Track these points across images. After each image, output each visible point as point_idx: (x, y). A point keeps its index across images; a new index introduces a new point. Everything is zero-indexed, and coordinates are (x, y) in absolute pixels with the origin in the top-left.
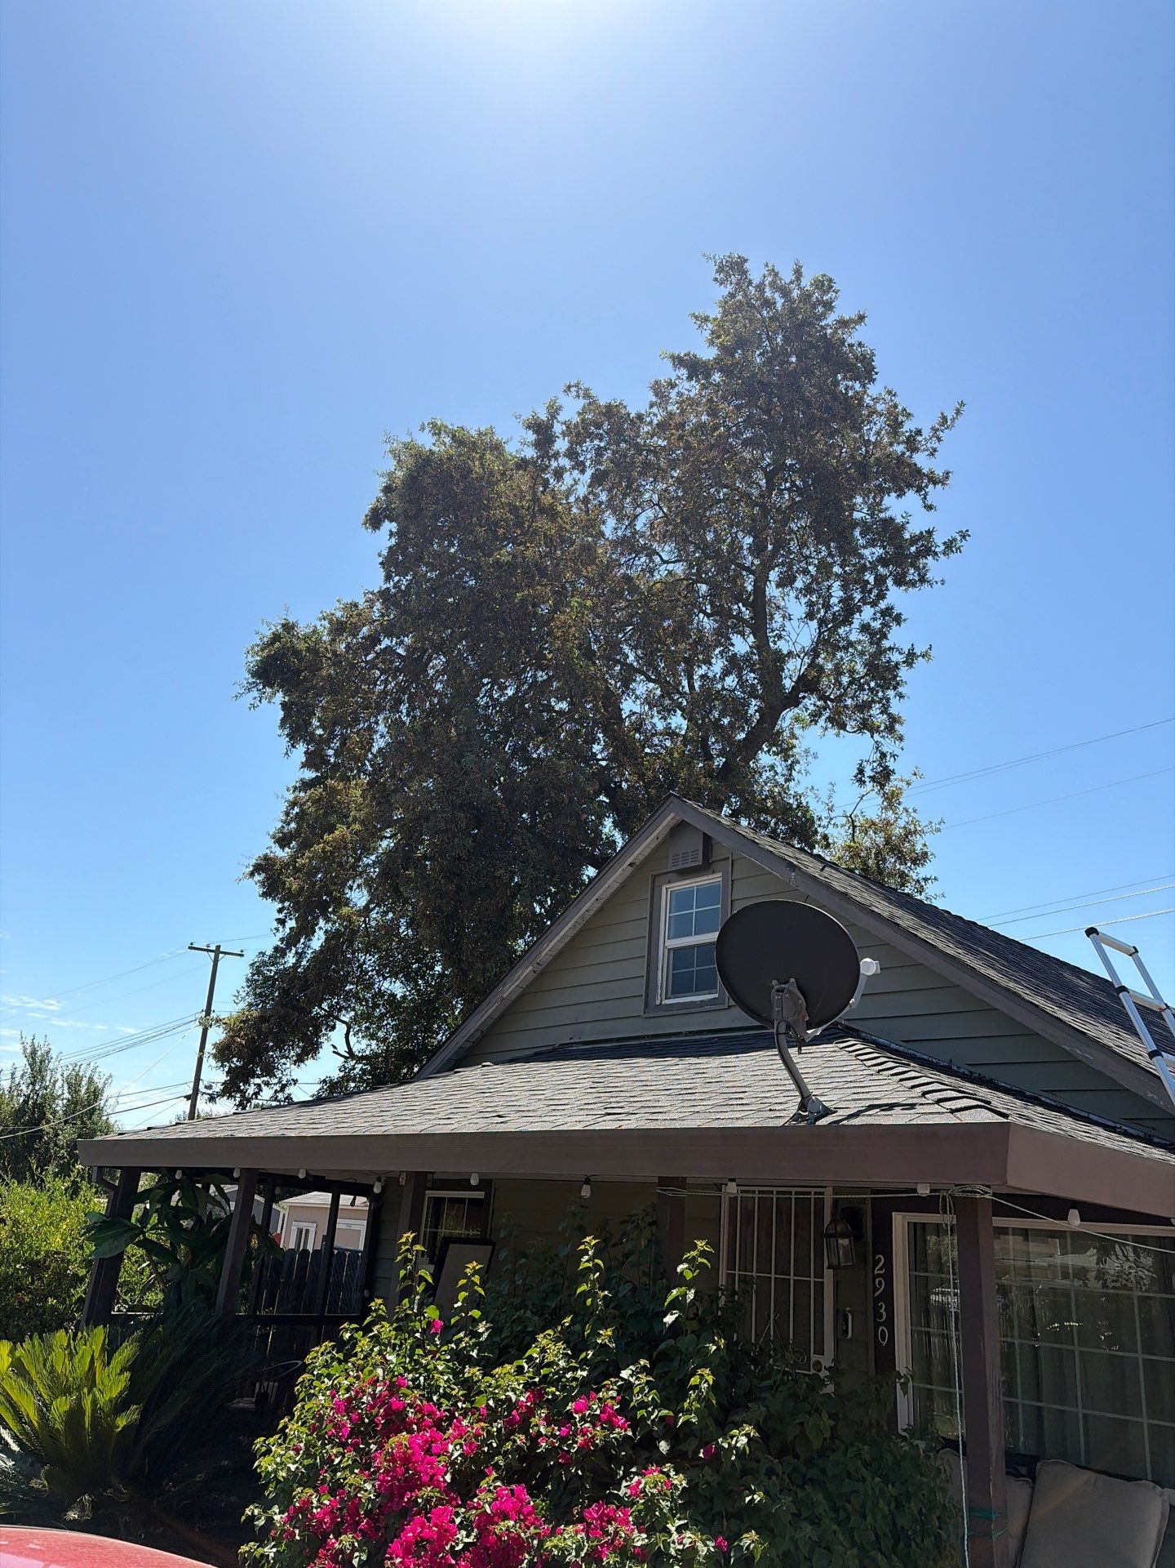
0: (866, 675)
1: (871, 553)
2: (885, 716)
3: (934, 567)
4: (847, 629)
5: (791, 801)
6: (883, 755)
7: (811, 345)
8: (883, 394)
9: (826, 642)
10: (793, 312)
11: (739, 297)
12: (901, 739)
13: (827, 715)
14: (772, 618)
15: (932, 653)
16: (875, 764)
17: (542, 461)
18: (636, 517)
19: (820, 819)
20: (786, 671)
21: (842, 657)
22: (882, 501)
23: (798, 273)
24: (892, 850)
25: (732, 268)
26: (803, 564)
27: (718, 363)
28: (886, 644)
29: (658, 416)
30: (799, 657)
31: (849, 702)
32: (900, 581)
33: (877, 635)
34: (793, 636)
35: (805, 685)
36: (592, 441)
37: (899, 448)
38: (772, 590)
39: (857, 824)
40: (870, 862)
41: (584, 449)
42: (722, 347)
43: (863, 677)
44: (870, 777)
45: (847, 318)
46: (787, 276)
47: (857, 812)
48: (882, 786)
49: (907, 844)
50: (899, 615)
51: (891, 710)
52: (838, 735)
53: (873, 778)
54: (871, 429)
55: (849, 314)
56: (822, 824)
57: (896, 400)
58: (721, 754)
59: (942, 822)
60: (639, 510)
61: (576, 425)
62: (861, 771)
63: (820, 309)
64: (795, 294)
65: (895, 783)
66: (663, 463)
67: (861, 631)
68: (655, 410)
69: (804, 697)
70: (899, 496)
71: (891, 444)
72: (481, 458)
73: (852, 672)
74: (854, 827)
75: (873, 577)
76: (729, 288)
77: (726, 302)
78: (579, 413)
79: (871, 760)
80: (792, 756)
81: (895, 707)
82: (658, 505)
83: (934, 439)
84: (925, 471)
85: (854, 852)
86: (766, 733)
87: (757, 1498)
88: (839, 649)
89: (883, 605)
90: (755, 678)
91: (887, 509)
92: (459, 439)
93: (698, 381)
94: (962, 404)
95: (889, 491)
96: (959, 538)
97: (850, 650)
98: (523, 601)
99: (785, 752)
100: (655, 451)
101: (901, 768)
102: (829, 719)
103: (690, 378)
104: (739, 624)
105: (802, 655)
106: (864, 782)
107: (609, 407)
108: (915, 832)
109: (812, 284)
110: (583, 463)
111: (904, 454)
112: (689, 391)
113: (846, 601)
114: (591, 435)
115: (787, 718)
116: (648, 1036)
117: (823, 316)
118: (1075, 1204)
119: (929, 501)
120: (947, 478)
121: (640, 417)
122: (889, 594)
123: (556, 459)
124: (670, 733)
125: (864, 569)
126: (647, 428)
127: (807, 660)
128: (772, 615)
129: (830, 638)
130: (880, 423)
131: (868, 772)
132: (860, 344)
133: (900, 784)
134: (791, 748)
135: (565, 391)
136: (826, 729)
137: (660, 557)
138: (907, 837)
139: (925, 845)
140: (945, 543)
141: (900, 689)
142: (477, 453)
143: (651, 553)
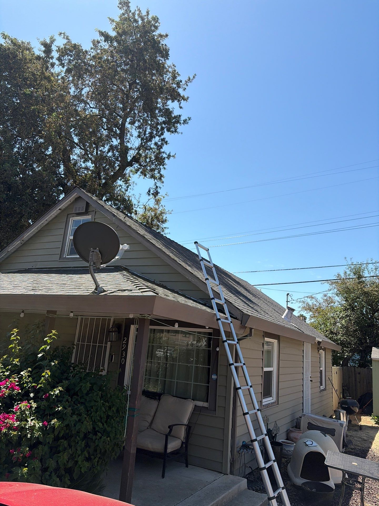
0: (155, 160)
1: (161, 119)
2: (159, 174)
3: (180, 127)
4: (150, 143)
5: (126, 198)
6: (157, 187)
7: (149, 41)
8: (172, 65)
9: (143, 146)
10: (144, 26)
11: (126, 16)
12: (163, 182)
13: (141, 171)
14: (127, 136)
15: (176, 156)
16: (154, 189)
17: (47, 59)
18: (82, 89)
19: (135, 205)
20: (129, 154)
21: (148, 152)
22: (166, 102)
23: (148, 13)
24: (156, 218)
25: (125, 4)
26: (139, 118)
27: (116, 38)
28: (162, 150)
29: (93, 53)
30: (134, 150)
31: (149, 168)
32: (168, 130)
33: (159, 147)
34: (133, 142)
35: (135, 160)
36: (68, 56)
37: (174, 86)
38: (128, 125)
39: (147, 208)
40: (149, 221)
41: (65, 59)
42: (118, 33)
43: (153, 160)
44: (152, 193)
45: (162, 34)
46: (144, 13)
47: (147, 204)
48: (155, 197)
49: (161, 216)
50: (167, 141)
51: (161, 173)
52: (144, 178)
53: (153, 194)
54: (166, 77)
55: (163, 33)
56: (136, 207)
57: (176, 68)
58: (104, 178)
59: (172, 211)
60: (84, 87)
61: (62, 49)
62: (149, 191)
63: (153, 28)
64: (146, 20)
65: (160, 197)
66: (93, 71)
67: (155, 145)
68: (92, 50)
69: (134, 164)
70: (172, 102)
71: (172, 84)
72: (22, 52)
73: (150, 158)
74: (146, 209)
75: (160, 127)
76: (123, 11)
77: (121, 16)
78: (64, 45)
79: (153, 188)
80: (129, 183)
81: (162, 172)
82: (91, 87)
83: (186, 85)
84: (182, 95)
85: (144, 217)
86: (120, 174)
87: (60, 409)
88: (147, 149)
89: (162, 137)
90: (118, 154)
91: (168, 105)
92: (14, 43)
93: (108, 43)
94: (195, 75)
95: (169, 99)
96: (188, 119)
97: (151, 150)
98: (34, 110)
99: (126, 181)
100: (91, 66)
101: (162, 192)
102: (141, 173)
103: (105, 41)
104: (115, 135)
105: (135, 149)
106: (150, 195)
107: (75, 45)
108: (164, 213)
109: (151, 18)
110: (64, 64)
111: (176, 88)
112: (104, 46)
113: (151, 133)
114: (67, 54)
115: (128, 170)
116: (59, 268)
117: (154, 31)
118: (177, 321)
119: (181, 105)
120: (188, 99)
121: (86, 52)
122: (165, 134)
123: (52, 59)
124: (87, 168)
125: (158, 124)
126: (89, 57)
127: (136, 151)
128: (127, 134)
129: (145, 145)
130: (169, 75)
131: (152, 192)
132: (165, 45)
133: (161, 197)
134: (128, 181)
135: (59, 35)
136: (140, 176)
137: (89, 105)
138: (161, 214)
139: (166, 217)
140: (183, 120)
141: (165, 166)
142: (21, 50)
143: (86, 103)
